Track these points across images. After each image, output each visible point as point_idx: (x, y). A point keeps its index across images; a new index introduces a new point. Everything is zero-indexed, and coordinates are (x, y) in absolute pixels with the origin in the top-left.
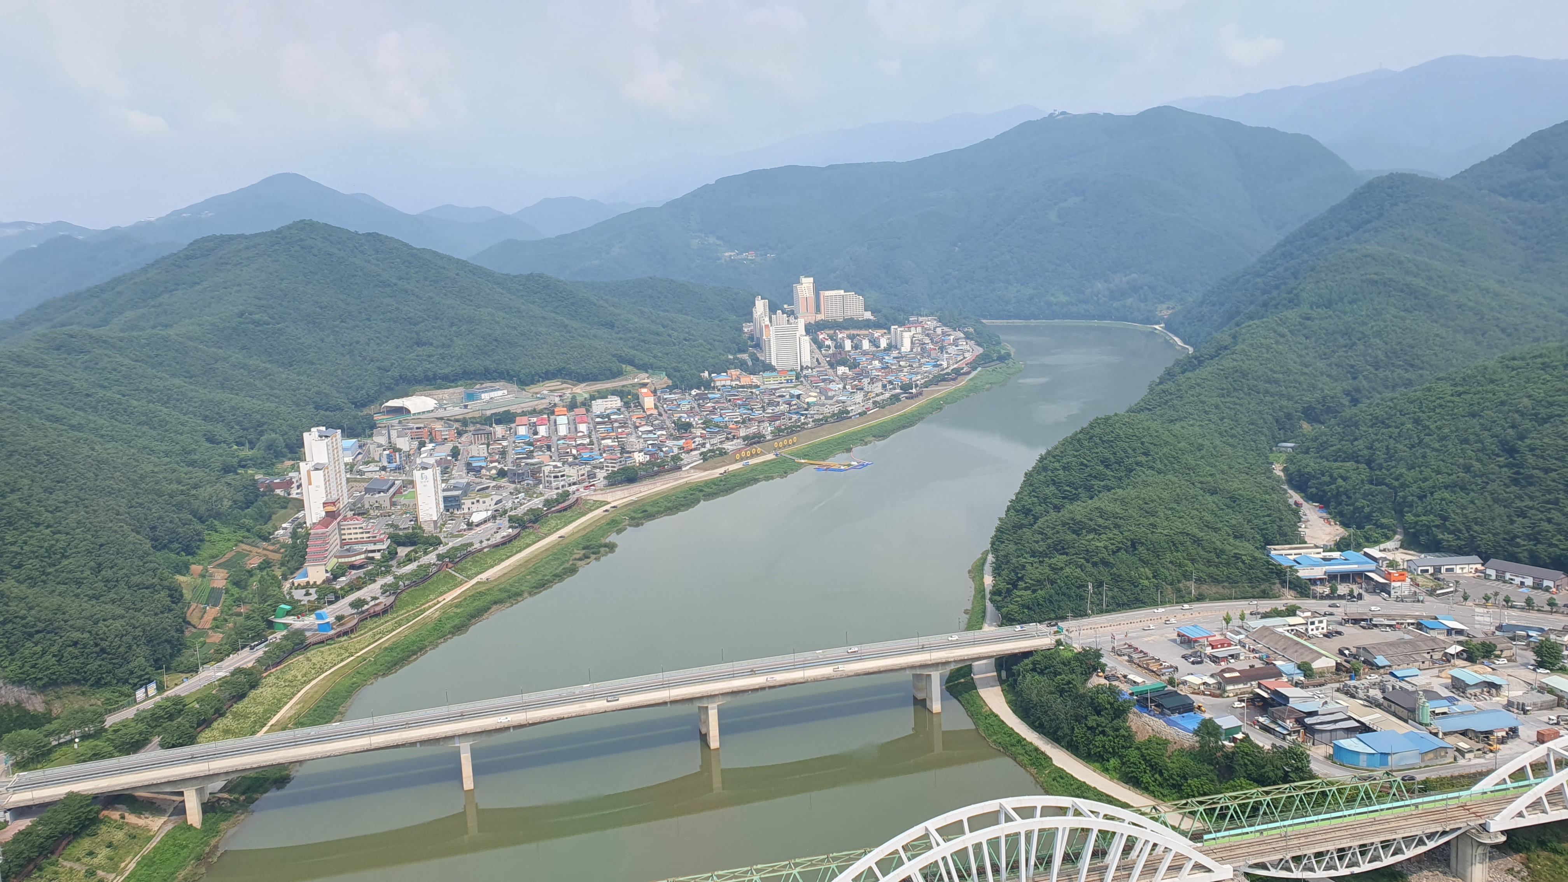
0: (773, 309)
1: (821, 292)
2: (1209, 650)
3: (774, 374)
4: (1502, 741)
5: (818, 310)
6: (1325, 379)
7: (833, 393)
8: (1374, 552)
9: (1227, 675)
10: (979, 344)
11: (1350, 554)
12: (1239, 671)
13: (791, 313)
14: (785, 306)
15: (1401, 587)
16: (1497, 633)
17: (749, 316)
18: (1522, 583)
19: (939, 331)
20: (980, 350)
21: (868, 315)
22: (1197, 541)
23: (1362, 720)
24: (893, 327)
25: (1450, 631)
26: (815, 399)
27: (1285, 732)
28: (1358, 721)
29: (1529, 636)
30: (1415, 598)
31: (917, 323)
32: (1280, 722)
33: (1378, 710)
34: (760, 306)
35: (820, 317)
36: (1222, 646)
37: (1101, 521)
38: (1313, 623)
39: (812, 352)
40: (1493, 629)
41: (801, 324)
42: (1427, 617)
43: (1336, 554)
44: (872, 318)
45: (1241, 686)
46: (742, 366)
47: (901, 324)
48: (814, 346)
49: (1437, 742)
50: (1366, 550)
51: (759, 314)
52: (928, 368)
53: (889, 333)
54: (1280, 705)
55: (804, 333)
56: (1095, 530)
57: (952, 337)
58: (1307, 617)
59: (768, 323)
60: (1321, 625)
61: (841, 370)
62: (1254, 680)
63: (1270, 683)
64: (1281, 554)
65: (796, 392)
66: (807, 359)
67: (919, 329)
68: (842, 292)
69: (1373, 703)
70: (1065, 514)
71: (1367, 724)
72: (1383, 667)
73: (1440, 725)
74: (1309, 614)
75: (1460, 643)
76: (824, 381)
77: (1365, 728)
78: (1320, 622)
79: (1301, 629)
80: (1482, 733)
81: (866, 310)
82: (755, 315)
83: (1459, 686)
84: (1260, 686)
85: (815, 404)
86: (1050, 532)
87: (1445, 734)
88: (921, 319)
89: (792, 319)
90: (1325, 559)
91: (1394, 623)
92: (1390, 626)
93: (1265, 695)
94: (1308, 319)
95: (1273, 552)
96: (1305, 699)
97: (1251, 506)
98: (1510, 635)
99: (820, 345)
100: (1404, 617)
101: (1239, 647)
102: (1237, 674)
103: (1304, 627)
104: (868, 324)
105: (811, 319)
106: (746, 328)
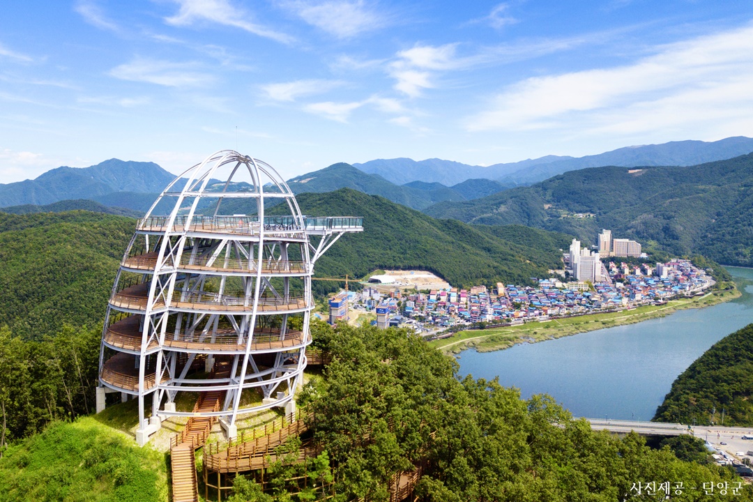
0: (582, 247)
1: (615, 240)
3: (577, 283)
7: (611, 297)
10: (714, 279)
13: (593, 250)
14: (592, 246)
17: (567, 249)
19: (689, 269)
20: (713, 283)
24: (657, 263)
26: (599, 300)
31: (675, 262)
35: (613, 254)
39: (603, 273)
41: (599, 256)
44: (646, 257)
46: (559, 277)
47: (664, 262)
51: (574, 248)
52: (676, 289)
53: (655, 267)
57: (696, 273)
59: (578, 254)
61: (619, 285)
65: (589, 294)
66: (599, 277)
67: (676, 267)
68: (627, 240)
76: (606, 290)
81: (642, 252)
82: (571, 249)
88: (678, 261)
89: (593, 253)
99: (609, 270)
104: (641, 261)
105: (607, 254)
106: (566, 255)
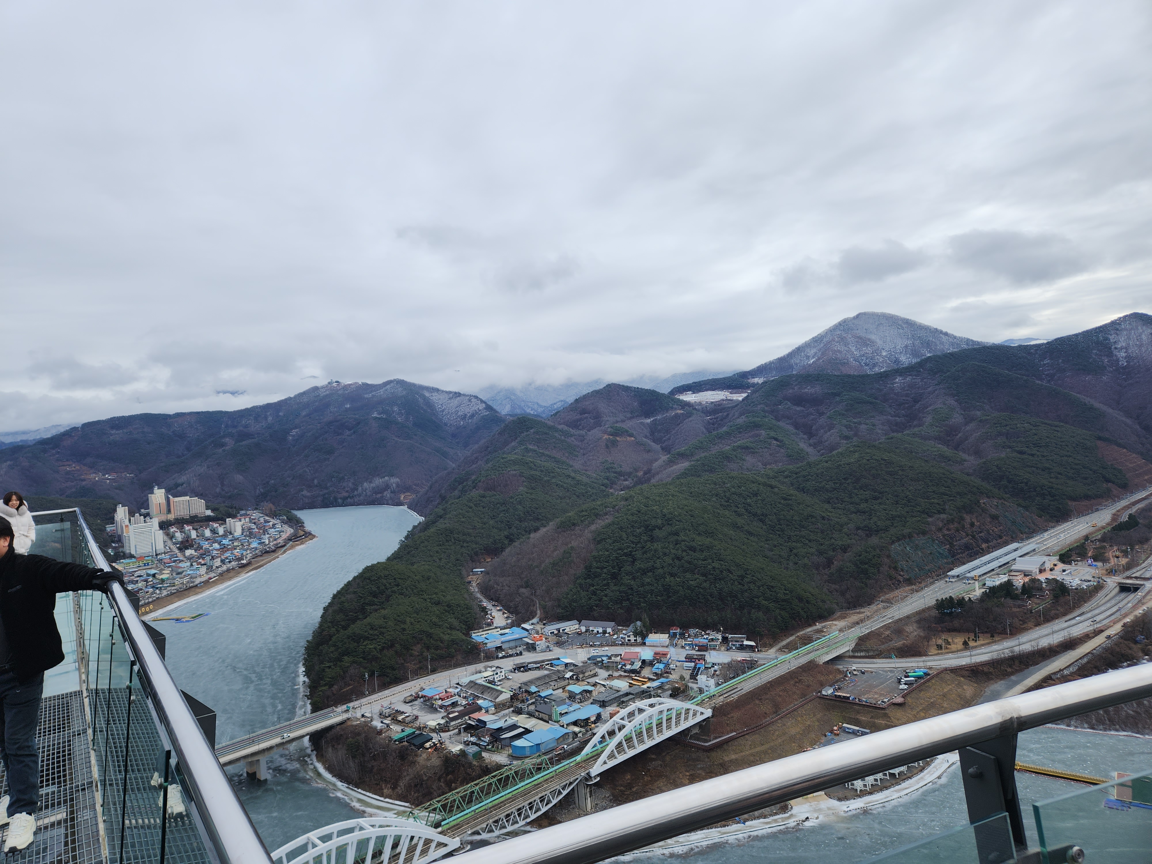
0: (131, 514)
1: (171, 499)
2: (440, 702)
3: (134, 560)
4: (595, 722)
5: (169, 512)
6: (495, 530)
7: (183, 569)
8: (526, 626)
9: (451, 716)
10: (291, 527)
11: (515, 629)
12: (458, 712)
13: (146, 515)
14: (143, 511)
15: (541, 644)
16: (589, 661)
17: (111, 520)
18: (598, 631)
19: (262, 520)
20: (291, 530)
21: (209, 513)
22: (430, 636)
23: (525, 727)
24: (227, 519)
25: (566, 665)
26: (168, 575)
27: (485, 744)
28: (524, 728)
29: (603, 660)
30: (548, 649)
31: (246, 515)
32: (482, 739)
33: (534, 719)
34: (121, 512)
35: (171, 517)
36: (448, 698)
37: (371, 632)
38: (497, 674)
39: (164, 542)
40: (586, 659)
41: (155, 522)
42: (554, 659)
43: (507, 631)
44: (212, 514)
45: (460, 721)
47: (233, 516)
48: (166, 538)
49: (564, 731)
50: (522, 625)
51: (120, 517)
52: (254, 545)
53: (225, 524)
54: (482, 727)
55: (158, 528)
56: (368, 637)
57: (271, 523)
58: (494, 671)
59: (127, 522)
60: (502, 674)
61: (189, 552)
62: (467, 716)
63: (476, 715)
64: (478, 636)
65: (153, 571)
66: (160, 547)
67: (247, 520)
68: (188, 498)
69: (531, 715)
70: (349, 632)
71: (529, 728)
72: (535, 692)
73: (565, 720)
74: (494, 669)
75: (571, 671)
76: (175, 561)
77: (527, 731)
78: (501, 672)
79: (491, 678)
80: (584, 720)
81: (207, 509)
82: (116, 519)
83: (572, 697)
84: (470, 718)
85: (168, 579)
86: (340, 645)
87: (567, 725)
88: (248, 512)
89: (148, 518)
90: (501, 635)
91: (538, 665)
92: (538, 667)
93: (473, 723)
94: (484, 497)
95: (473, 635)
96: (495, 721)
97: (459, 609)
98: (594, 661)
99: (171, 537)
100: (543, 661)
101: (457, 696)
102: (457, 714)
103: (492, 677)
104: (208, 519)
105: (163, 518)
106: (109, 528)
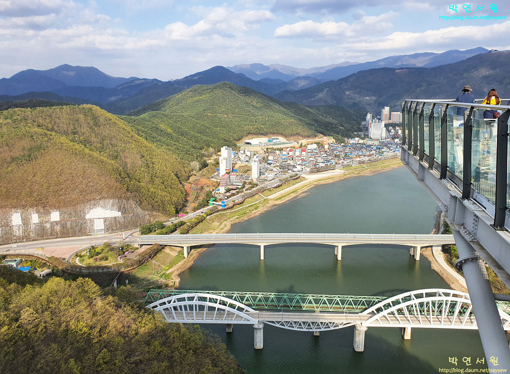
0: (373, 118)
1: (392, 113)
3: (371, 140)
5: (390, 119)
7: (393, 148)
13: (379, 119)
17: (365, 120)
34: (369, 116)
35: (391, 122)
41: (383, 123)
46: (360, 137)
48: (387, 131)
51: (368, 119)
61: (397, 140)
65: (379, 147)
76: (389, 144)
85: (385, 151)
89: (380, 121)
99: (389, 131)
105: (387, 122)
106: (363, 123)
